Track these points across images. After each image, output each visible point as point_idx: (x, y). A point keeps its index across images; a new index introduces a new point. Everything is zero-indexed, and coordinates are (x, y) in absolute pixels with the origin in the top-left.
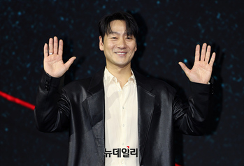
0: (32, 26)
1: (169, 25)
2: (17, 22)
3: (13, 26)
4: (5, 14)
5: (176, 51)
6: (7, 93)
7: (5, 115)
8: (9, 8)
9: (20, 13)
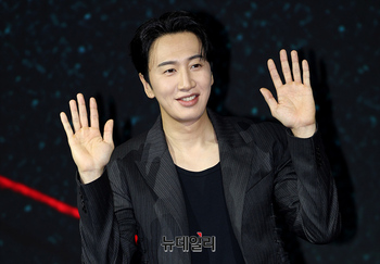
0: (106, 74)
1: (361, 71)
2: (78, 66)
3: (70, 72)
4: (55, 50)
5: (373, 120)
6: (57, 198)
7: (52, 240)
8: (63, 40)
9: (82, 50)
